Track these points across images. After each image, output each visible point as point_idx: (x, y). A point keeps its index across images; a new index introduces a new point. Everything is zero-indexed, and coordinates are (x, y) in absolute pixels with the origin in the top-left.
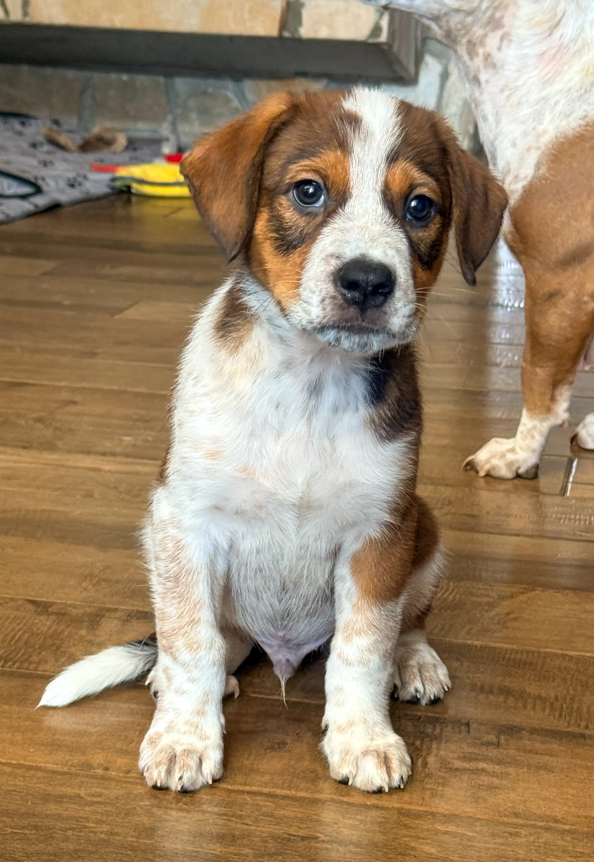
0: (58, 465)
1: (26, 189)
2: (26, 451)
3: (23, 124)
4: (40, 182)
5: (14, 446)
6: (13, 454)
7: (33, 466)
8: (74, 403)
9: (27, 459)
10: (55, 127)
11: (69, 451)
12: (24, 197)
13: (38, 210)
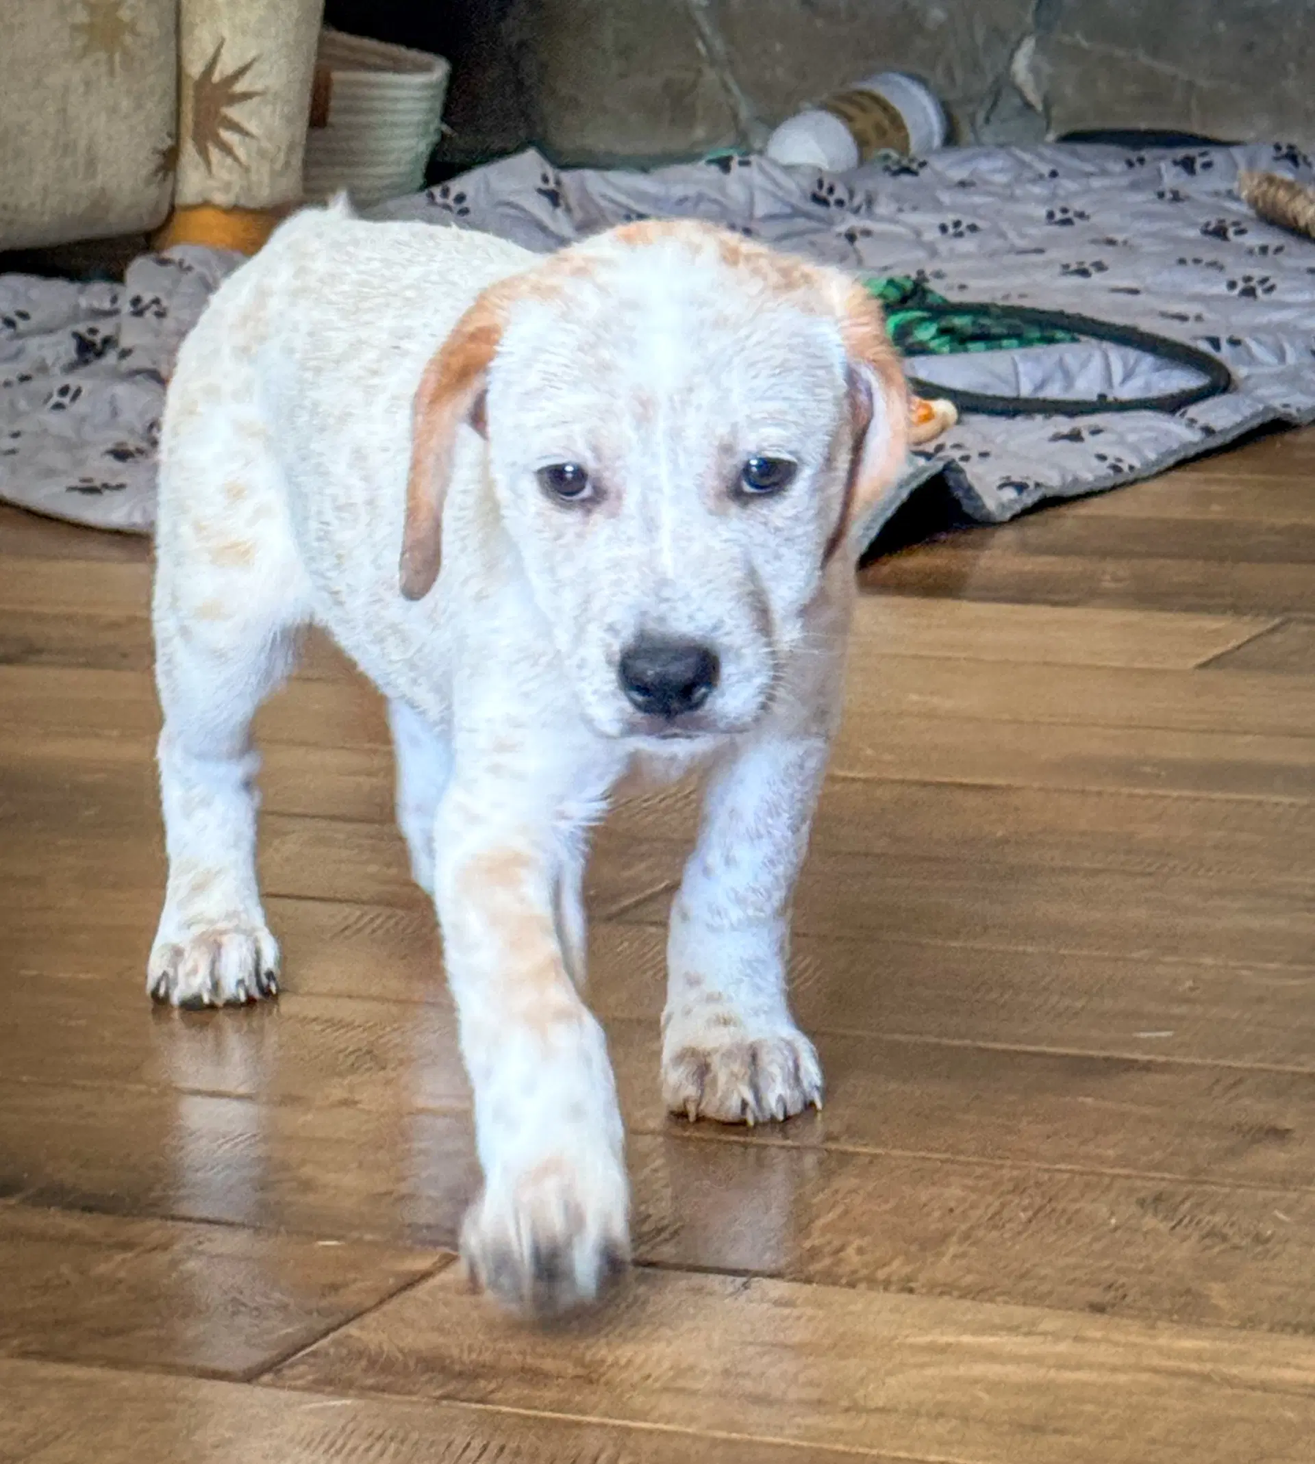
0: (1206, 1378)
1: (1183, 380)
2: (1102, 1319)
3: (1188, 165)
4: (1225, 354)
5: (1065, 1304)
6: (1057, 1336)
7: (1122, 1378)
8: (1279, 1135)
9: (1102, 1353)
10: (1285, 173)
11: (1249, 1323)
12: (1173, 404)
13: (1213, 442)
